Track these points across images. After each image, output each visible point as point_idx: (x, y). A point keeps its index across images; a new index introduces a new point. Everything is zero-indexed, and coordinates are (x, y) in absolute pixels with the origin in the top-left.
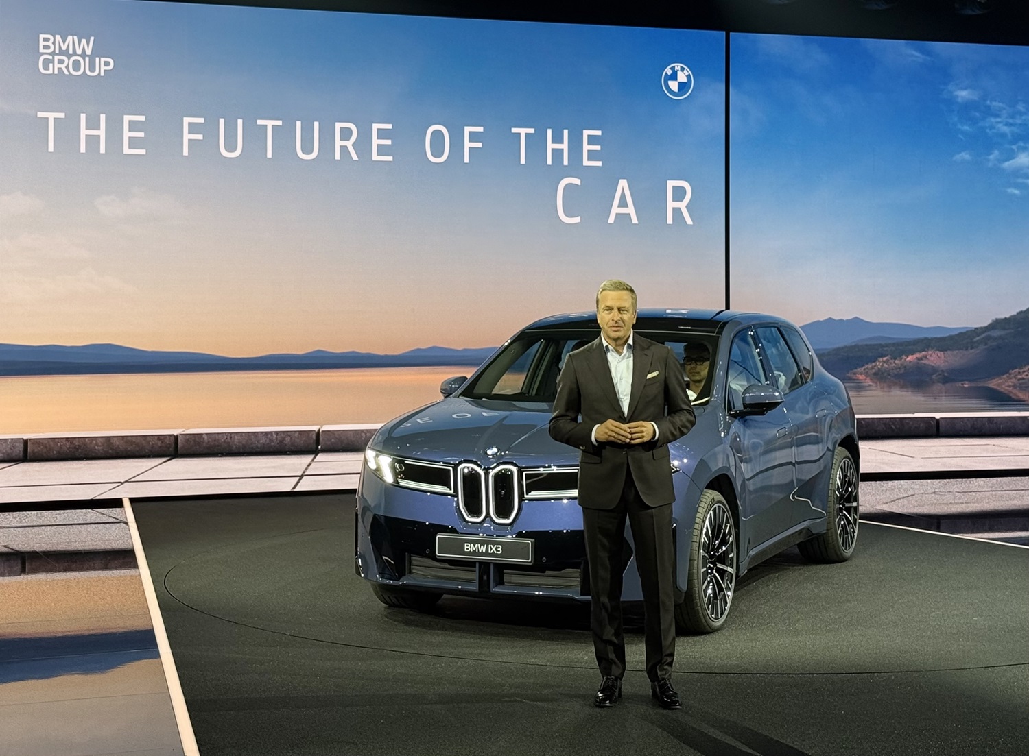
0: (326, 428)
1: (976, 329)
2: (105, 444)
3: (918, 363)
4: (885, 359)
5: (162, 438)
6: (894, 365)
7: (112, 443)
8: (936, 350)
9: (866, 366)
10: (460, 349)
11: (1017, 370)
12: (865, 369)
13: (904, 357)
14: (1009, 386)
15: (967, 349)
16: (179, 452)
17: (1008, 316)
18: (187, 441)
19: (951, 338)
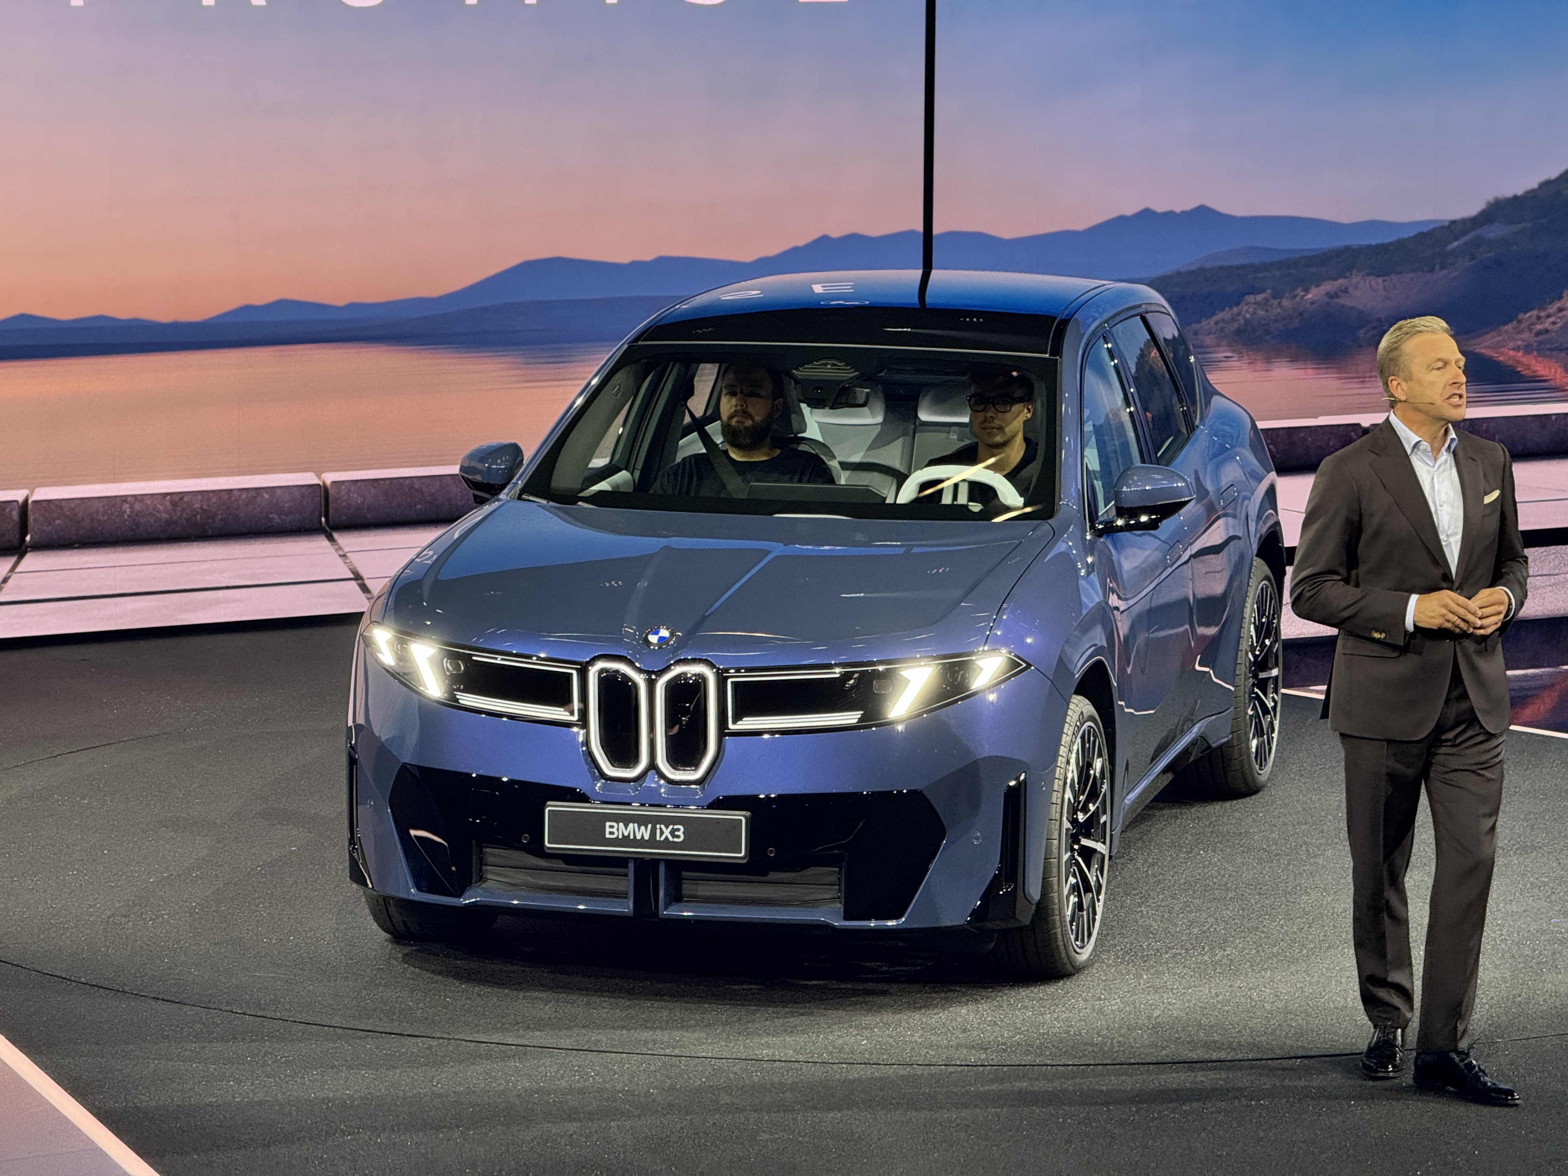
0: (42, 494)
1: (1454, 222)
3: (1328, 303)
4: (1260, 297)
6: (1279, 310)
8: (1368, 274)
9: (1220, 316)
10: (341, 303)
11: (1535, 313)
12: (1217, 323)
13: (1300, 292)
14: (1517, 349)
15: (1432, 270)
17: (1520, 192)
19: (1400, 244)
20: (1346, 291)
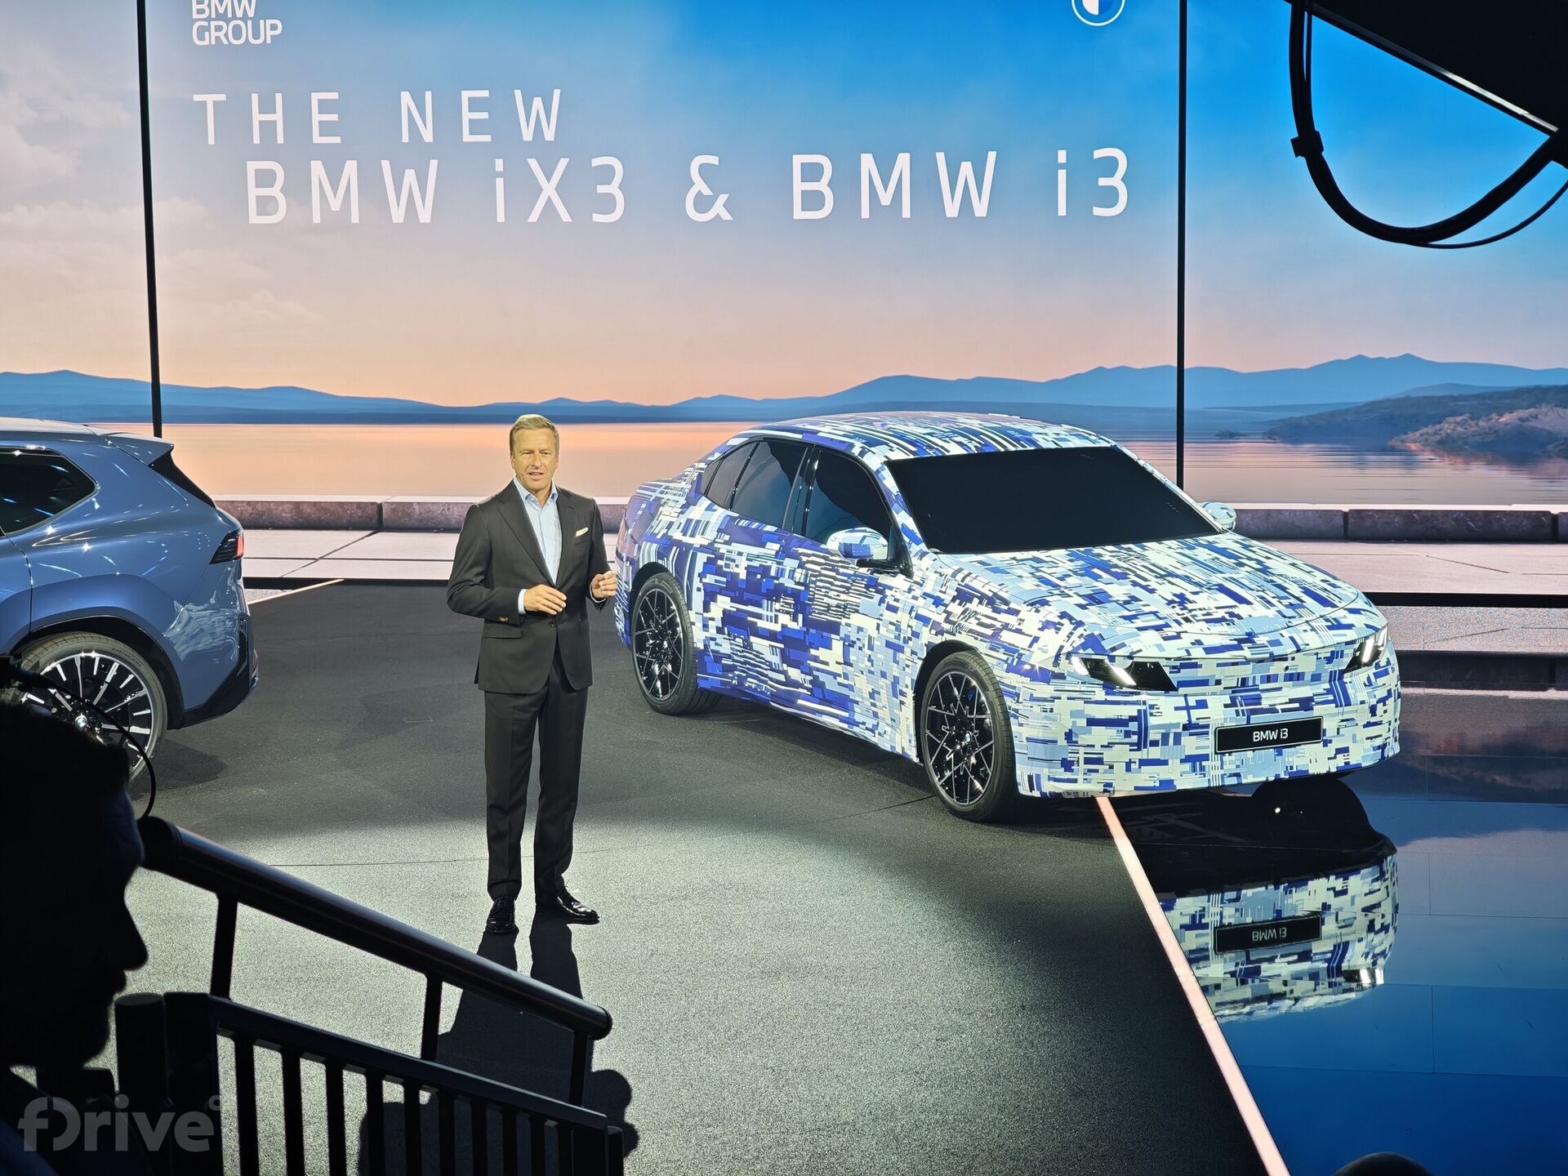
2: (294, 512)
3: (1521, 426)
4: (1459, 419)
5: (363, 506)
6: (1476, 428)
7: (302, 510)
8: (1556, 406)
9: (1425, 430)
10: (758, 398)
12: (1422, 435)
13: (1495, 416)
16: (385, 524)
18: (394, 510)
20: (1536, 417)
